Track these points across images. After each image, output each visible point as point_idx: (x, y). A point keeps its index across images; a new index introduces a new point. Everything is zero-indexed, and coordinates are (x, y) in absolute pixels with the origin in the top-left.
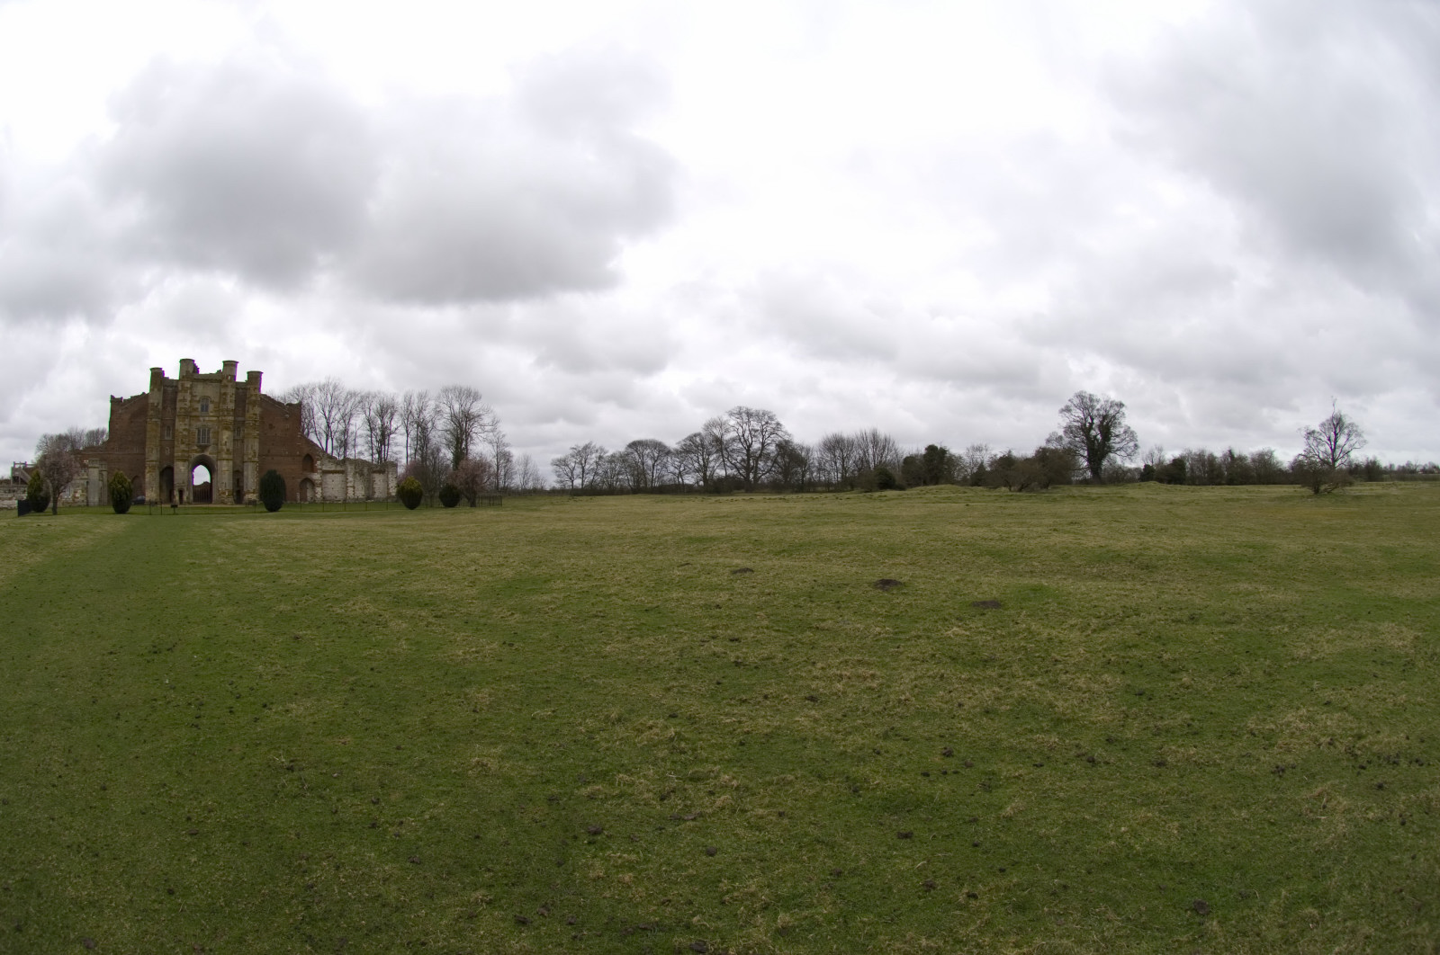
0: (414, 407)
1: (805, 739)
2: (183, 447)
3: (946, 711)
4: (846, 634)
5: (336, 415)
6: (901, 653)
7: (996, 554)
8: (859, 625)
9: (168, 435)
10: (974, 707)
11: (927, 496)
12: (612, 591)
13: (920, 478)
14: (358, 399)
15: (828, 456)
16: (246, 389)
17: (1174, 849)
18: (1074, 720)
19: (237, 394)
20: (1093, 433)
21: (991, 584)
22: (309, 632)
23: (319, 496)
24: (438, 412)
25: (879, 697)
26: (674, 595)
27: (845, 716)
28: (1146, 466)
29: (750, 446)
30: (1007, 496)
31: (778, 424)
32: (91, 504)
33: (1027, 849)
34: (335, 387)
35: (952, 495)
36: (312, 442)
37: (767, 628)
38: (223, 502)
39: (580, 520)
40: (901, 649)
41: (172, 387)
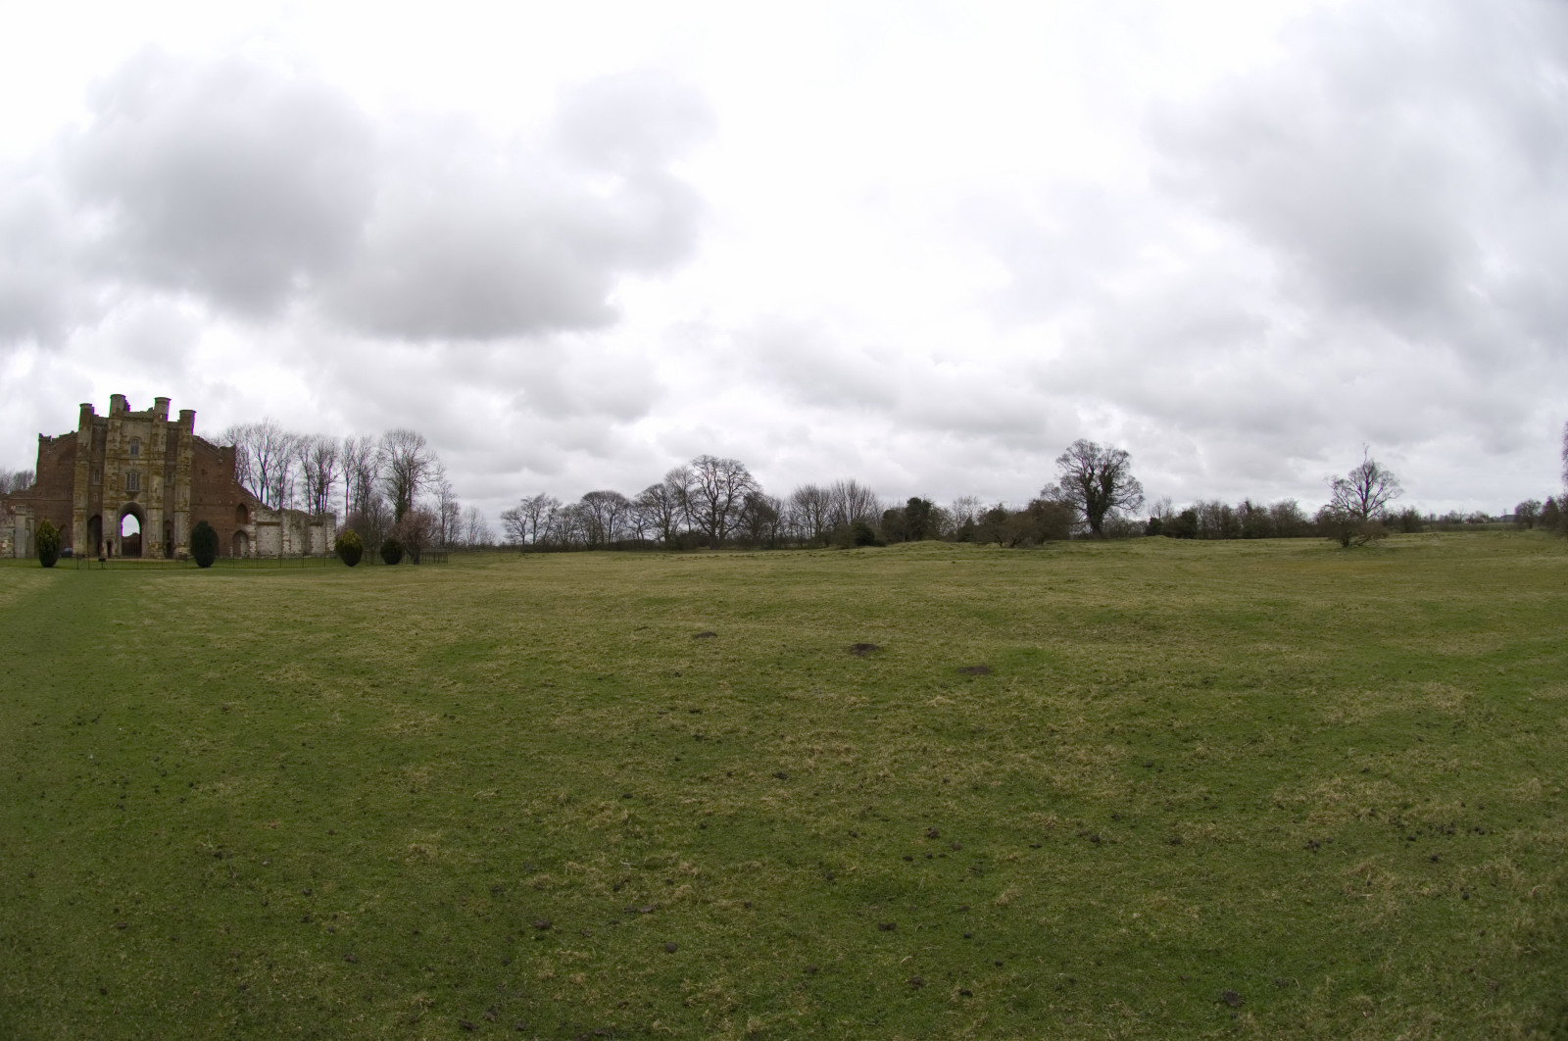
0: (357, 453)
1: (772, 821)
2: (112, 493)
3: (930, 788)
4: (818, 704)
5: (273, 460)
6: (879, 725)
7: (984, 615)
8: (832, 695)
9: (97, 479)
10: (961, 783)
11: (910, 552)
12: (563, 658)
13: (901, 534)
14: (295, 443)
15: (801, 510)
16: (178, 430)
17: (1195, 936)
18: (1074, 796)
19: (168, 435)
20: (1093, 484)
21: (979, 648)
22: (238, 702)
23: (253, 550)
24: (381, 458)
25: (855, 773)
26: (630, 662)
27: (817, 795)
28: (1152, 519)
29: (716, 498)
30: (997, 552)
31: (747, 474)
32: (18, 556)
33: (1026, 939)
34: (272, 429)
35: (937, 552)
36: (246, 490)
37: (731, 698)
38: (153, 557)
39: (531, 579)
40: (879, 720)
41: (101, 425)
